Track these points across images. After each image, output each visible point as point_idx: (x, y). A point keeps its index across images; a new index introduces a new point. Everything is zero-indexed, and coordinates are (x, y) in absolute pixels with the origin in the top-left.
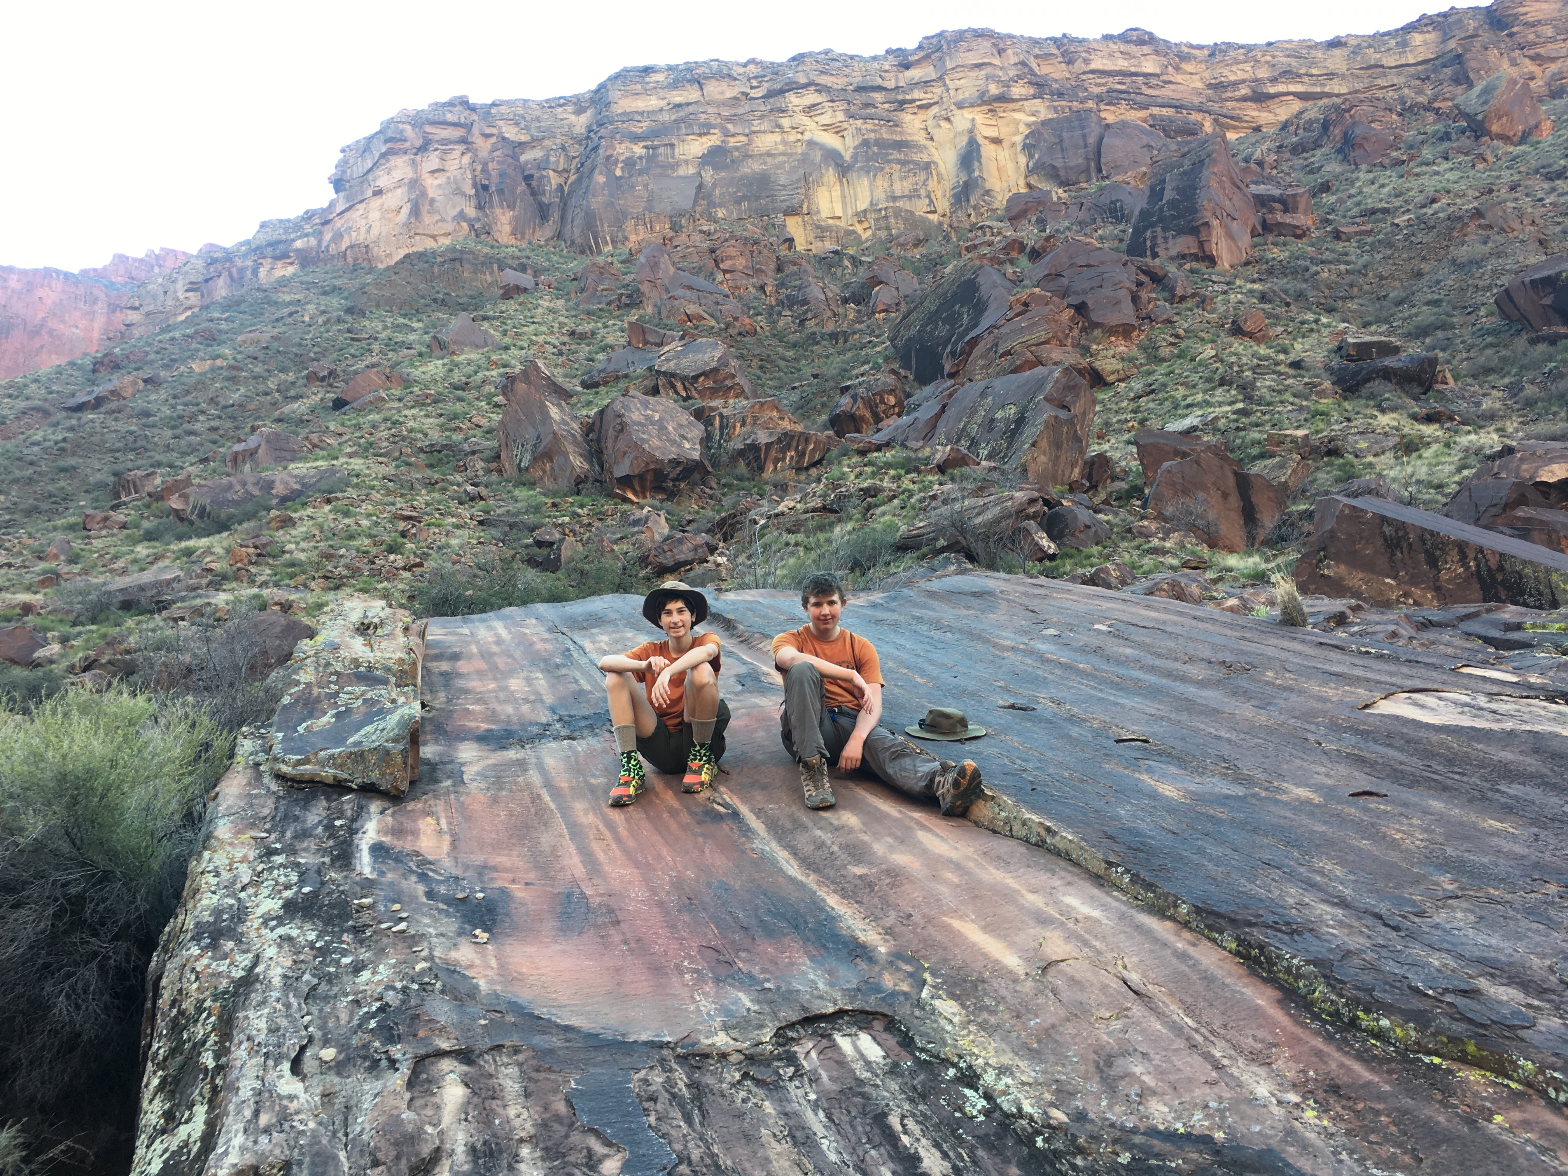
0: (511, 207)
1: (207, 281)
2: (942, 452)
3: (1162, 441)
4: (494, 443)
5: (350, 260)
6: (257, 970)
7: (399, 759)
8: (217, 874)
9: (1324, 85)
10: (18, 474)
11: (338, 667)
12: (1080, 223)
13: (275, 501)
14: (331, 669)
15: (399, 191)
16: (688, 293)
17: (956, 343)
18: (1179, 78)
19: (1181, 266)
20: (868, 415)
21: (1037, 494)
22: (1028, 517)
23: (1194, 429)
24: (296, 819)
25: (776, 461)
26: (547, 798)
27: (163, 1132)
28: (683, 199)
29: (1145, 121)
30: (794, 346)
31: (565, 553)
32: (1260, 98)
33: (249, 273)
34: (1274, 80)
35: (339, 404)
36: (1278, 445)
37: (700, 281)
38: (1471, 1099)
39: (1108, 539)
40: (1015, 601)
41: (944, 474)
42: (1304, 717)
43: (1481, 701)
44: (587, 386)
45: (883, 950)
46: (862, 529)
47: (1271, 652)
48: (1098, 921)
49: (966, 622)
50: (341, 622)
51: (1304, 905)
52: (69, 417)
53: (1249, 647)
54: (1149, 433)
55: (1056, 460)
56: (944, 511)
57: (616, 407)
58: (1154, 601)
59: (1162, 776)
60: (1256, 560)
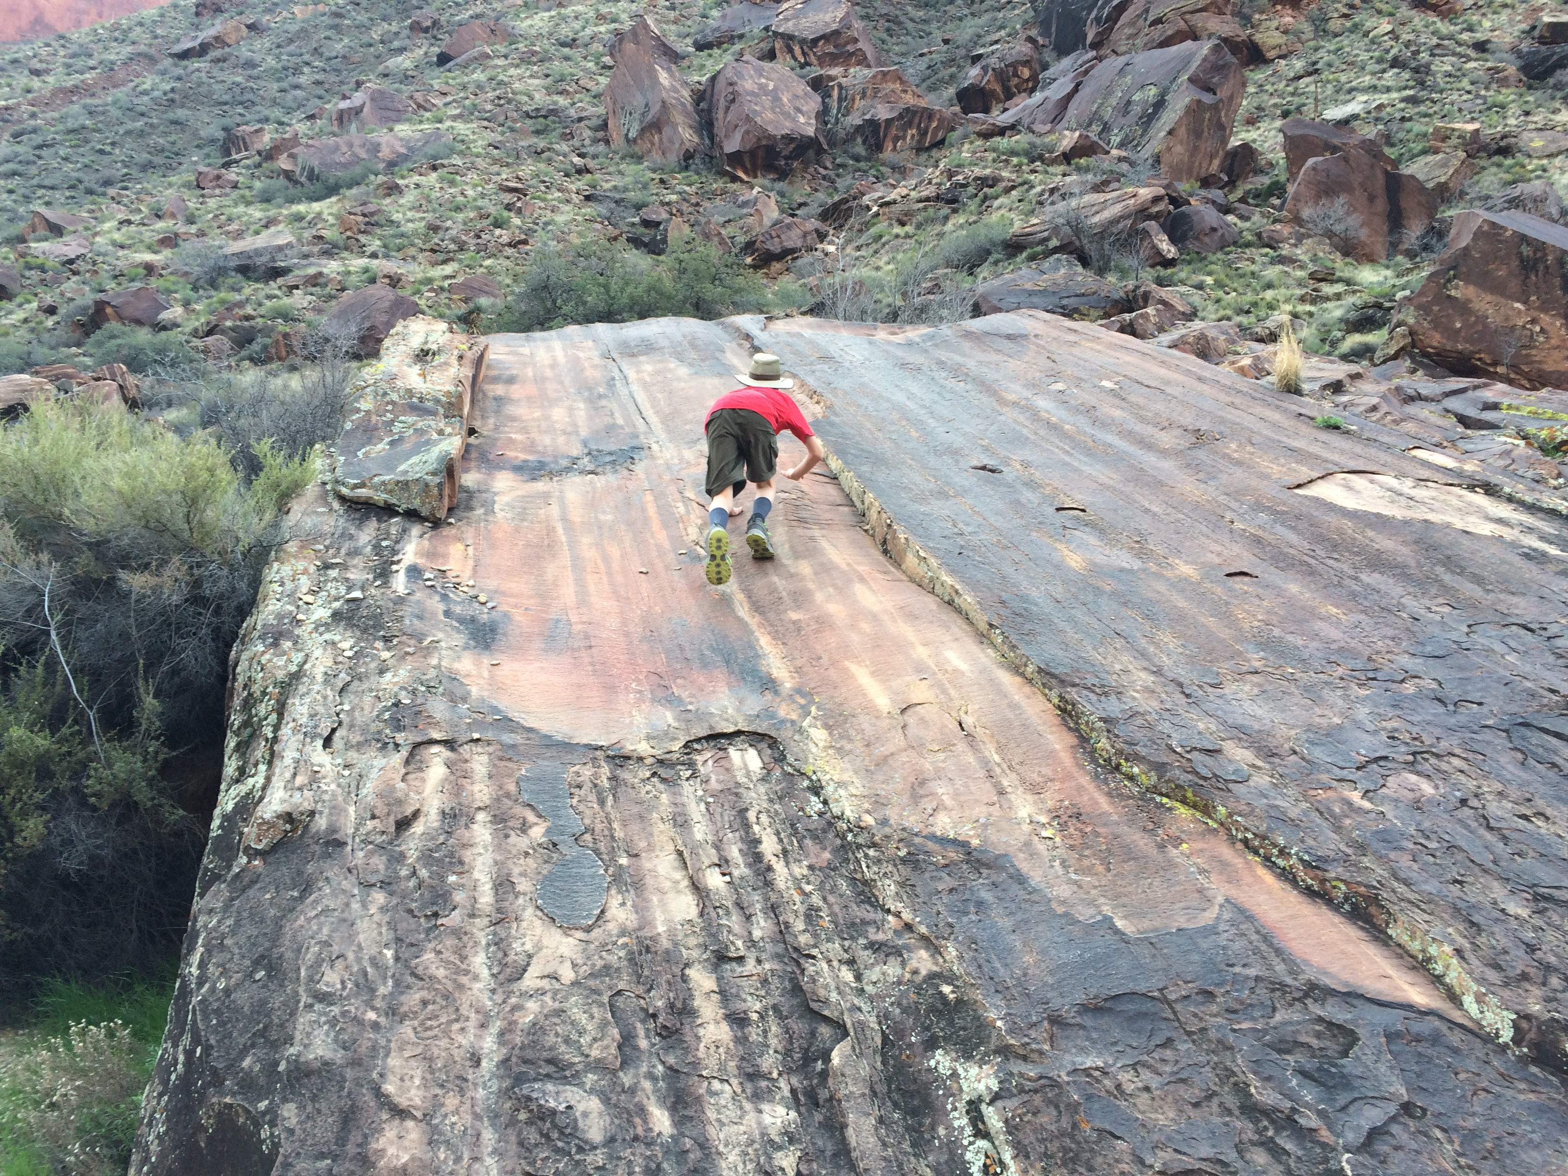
2: (1068, 139)
3: (1312, 132)
4: (601, 110)
6: (306, 667)
7: (435, 491)
8: (282, 584)
10: (130, 125)
11: (394, 397)
13: (381, 166)
14: (388, 398)
17: (1103, 7)
20: (998, 89)
21: (1162, 191)
22: (1150, 217)
23: (1355, 117)
24: (351, 537)
25: (896, 139)
26: (560, 530)
27: (237, 781)
31: (672, 235)
35: (443, 59)
36: (1443, 141)
38: (1173, 831)
39: (1235, 243)
40: (1044, 348)
41: (1069, 164)
42: (1236, 494)
43: (1407, 486)
44: (700, 47)
45: (788, 685)
46: (975, 222)
47: (1248, 421)
48: (963, 673)
49: (985, 370)
50: (403, 348)
51: (1126, 671)
52: (176, 65)
53: (1232, 415)
54: (1299, 123)
55: (1194, 151)
56: (1061, 206)
57: (729, 73)
58: (1172, 356)
59: (1079, 546)
60: (1389, 273)
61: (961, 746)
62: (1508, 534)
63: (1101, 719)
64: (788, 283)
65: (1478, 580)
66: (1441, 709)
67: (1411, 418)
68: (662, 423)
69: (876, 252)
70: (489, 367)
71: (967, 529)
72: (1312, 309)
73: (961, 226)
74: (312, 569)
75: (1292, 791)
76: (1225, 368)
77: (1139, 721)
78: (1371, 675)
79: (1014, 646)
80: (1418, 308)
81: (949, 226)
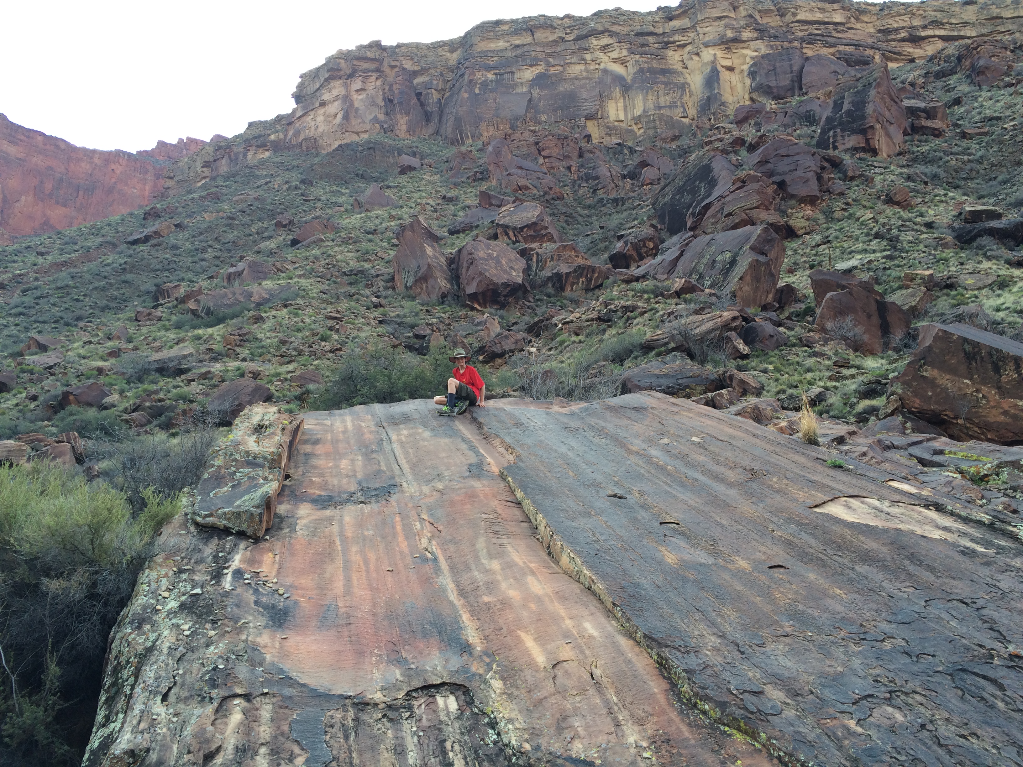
0: (407, 113)
1: (215, 161)
2: (678, 283)
3: (829, 278)
4: (391, 270)
5: (304, 148)
7: (257, 519)
8: (149, 585)
9: (960, 30)
10: (97, 284)
11: (237, 456)
12: (785, 126)
13: (253, 305)
15: (336, 103)
16: (520, 171)
17: (696, 207)
18: (858, 26)
19: (854, 155)
20: (634, 254)
21: (737, 314)
22: (731, 329)
23: (855, 268)
24: (199, 551)
25: (572, 285)
26: (338, 543)
27: (104, 726)
28: (519, 108)
29: (833, 55)
30: (589, 207)
31: (433, 344)
32: (915, 40)
33: (241, 156)
34: (925, 27)
35: (295, 242)
36: (911, 281)
37: (527, 164)
38: (731, 751)
39: (785, 344)
40: (657, 415)
41: (679, 297)
42: (776, 512)
43: (885, 506)
44: (452, 233)
45: (479, 649)
46: (622, 333)
47: (784, 463)
48: (595, 638)
49: (619, 430)
50: (247, 424)
51: (702, 636)
52: (129, 248)
53: (774, 459)
54: (821, 272)
55: (756, 290)
56: (675, 323)
57: (469, 248)
58: (737, 421)
59: (674, 549)
60: (884, 362)
61: (592, 691)
62: (951, 537)
63: (684, 671)
64: (506, 371)
65: (931, 569)
66: (908, 660)
67: (888, 460)
68: (411, 468)
69: (561, 352)
70: (303, 433)
71: (602, 538)
72: (837, 384)
73: (614, 336)
74: (171, 573)
75: (810, 721)
76: (771, 428)
77: (709, 672)
78: (862, 636)
79: (629, 619)
80: (903, 383)
81: (606, 336)
